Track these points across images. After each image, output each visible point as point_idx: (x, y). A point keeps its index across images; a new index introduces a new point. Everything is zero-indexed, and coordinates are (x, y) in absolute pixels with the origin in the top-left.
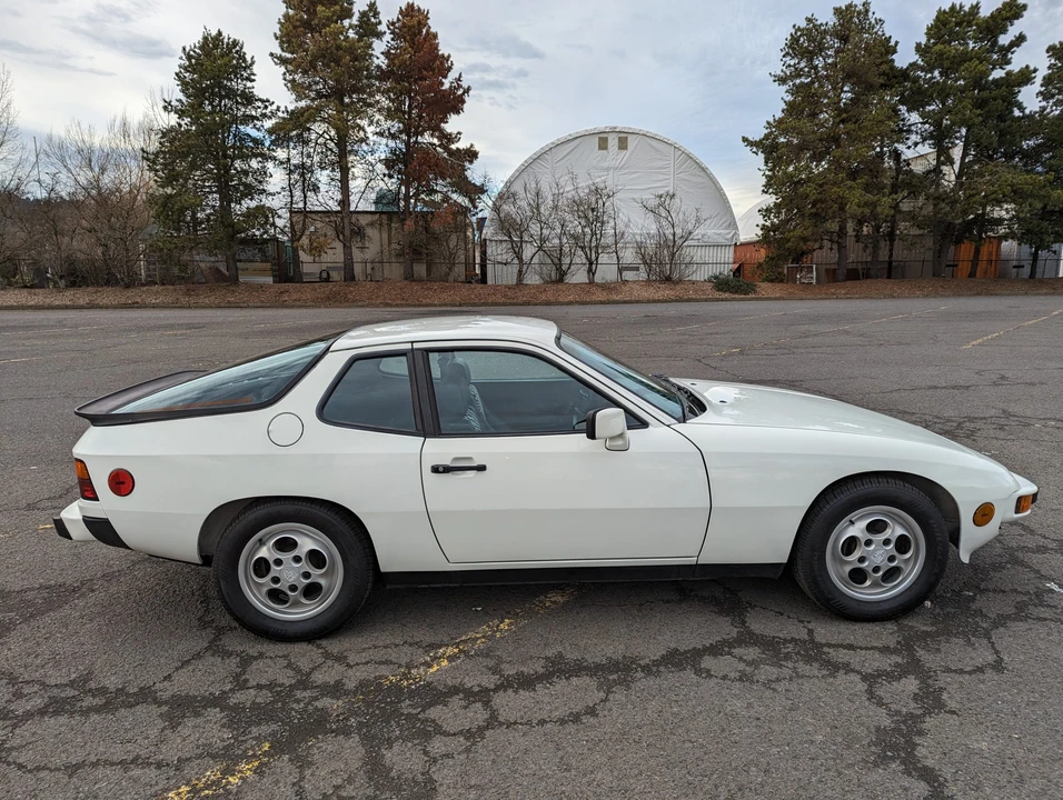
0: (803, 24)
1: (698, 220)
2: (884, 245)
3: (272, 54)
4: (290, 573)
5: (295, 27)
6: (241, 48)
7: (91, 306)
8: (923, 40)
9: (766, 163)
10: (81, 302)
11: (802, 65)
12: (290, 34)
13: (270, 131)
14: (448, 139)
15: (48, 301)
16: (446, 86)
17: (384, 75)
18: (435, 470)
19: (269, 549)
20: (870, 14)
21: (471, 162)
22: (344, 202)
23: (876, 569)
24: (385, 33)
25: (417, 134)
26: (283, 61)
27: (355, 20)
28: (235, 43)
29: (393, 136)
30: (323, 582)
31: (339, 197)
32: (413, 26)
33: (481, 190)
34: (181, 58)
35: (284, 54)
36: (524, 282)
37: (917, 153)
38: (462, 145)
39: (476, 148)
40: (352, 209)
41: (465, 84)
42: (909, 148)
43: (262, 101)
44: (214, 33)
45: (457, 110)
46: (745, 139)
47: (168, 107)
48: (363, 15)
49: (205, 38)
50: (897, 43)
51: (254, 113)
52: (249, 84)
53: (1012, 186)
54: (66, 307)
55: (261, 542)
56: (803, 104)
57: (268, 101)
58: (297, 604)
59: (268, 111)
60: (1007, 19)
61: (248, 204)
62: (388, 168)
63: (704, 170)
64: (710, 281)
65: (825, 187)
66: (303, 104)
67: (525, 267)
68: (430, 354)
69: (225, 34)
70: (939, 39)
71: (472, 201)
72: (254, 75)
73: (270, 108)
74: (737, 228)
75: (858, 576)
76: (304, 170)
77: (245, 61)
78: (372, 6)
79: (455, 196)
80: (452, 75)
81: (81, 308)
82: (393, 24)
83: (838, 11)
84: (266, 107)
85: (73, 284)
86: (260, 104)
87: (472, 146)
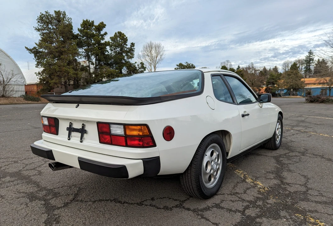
0: (44, 13)
1: (13, 75)
8: (80, 28)
9: (35, 57)
20: (66, 16)
37: (82, 60)
42: (79, 59)
46: (26, 48)
56: (46, 39)
60: (102, 27)
64: (21, 97)
65: (61, 67)
70: (84, 27)
74: (25, 79)
83: (55, 12)
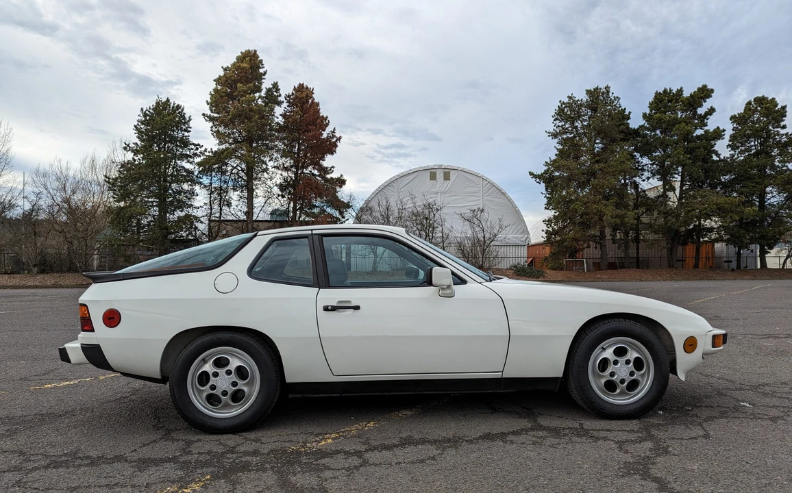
0: (566, 100)
1: (501, 227)
2: (632, 246)
3: (204, 114)
4: (223, 382)
5: (221, 97)
6: (182, 110)
7: (55, 286)
8: (648, 111)
9: (547, 189)
10: (48, 283)
11: (567, 126)
12: (217, 101)
13: (199, 164)
14: (325, 171)
15: (23, 283)
16: (325, 135)
17: (281, 129)
18: (326, 309)
19: (210, 365)
20: (610, 94)
21: (341, 187)
22: (249, 213)
23: (622, 381)
24: (283, 102)
25: (303, 167)
26: (211, 119)
27: (263, 93)
28: (178, 107)
29: (286, 169)
30: (246, 389)
31: (246, 210)
32: (302, 97)
33: (348, 206)
34: (139, 116)
35: (212, 114)
36: (378, 269)
37: (650, 184)
38: (334, 175)
39: (345, 177)
40: (254, 218)
41: (337, 135)
42: (644, 180)
43: (195, 145)
44: (164, 100)
45: (332, 152)
46: (531, 174)
47: (127, 148)
48: (269, 90)
49: (158, 103)
50: (630, 113)
51: (188, 153)
52: (186, 134)
53: (717, 205)
54: (37, 287)
55: (204, 361)
56: (570, 150)
57: (199, 145)
58: (227, 406)
59: (198, 152)
60: (701, 98)
61: (179, 213)
62: (281, 190)
63: (504, 194)
64: (511, 269)
65: (588, 204)
66: (223, 147)
67: (378, 259)
68: (324, 238)
69: (172, 101)
70: (658, 110)
71: (341, 213)
72: (190, 128)
73: (200, 150)
74: (528, 234)
75: (610, 386)
76: (221, 191)
77: (184, 118)
78: (275, 85)
79: (329, 210)
80: (329, 129)
81: (48, 287)
82: (289, 96)
83: (588, 92)
84: (197, 149)
85: (42, 272)
86: (193, 147)
87: (342, 176)
